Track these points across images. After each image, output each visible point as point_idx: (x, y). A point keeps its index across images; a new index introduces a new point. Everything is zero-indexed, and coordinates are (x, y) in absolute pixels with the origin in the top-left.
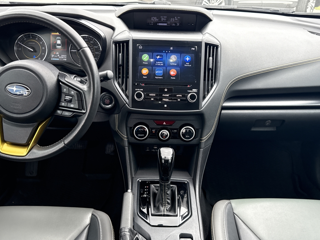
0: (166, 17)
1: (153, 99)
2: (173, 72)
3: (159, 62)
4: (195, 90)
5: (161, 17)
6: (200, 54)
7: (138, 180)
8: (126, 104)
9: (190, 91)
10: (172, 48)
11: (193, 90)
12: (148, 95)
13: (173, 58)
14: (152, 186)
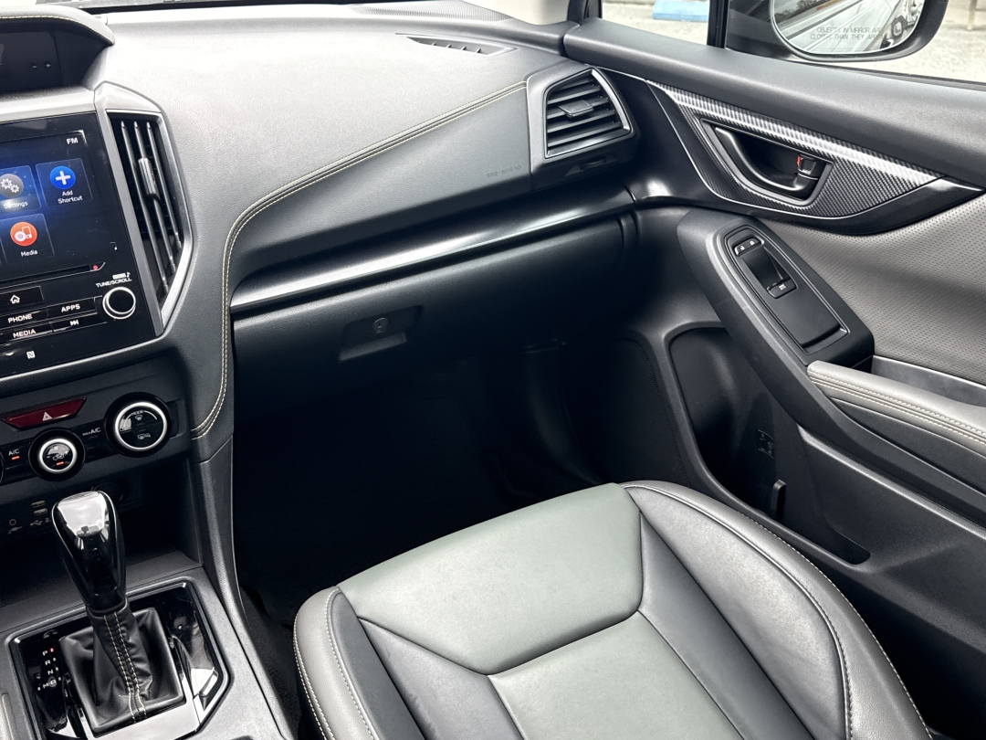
2: (22, 233)
4: (120, 277)
6: (103, 155)
7: (8, 640)
9: (107, 284)
11: (115, 277)
13: (6, 184)
14: (69, 641)
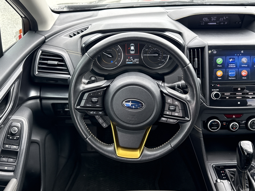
0: (216, 17)
1: (228, 98)
2: (244, 73)
3: (231, 65)
5: (212, 17)
7: (212, 165)
8: (204, 103)
10: (242, 52)
12: (223, 94)
13: (244, 60)
